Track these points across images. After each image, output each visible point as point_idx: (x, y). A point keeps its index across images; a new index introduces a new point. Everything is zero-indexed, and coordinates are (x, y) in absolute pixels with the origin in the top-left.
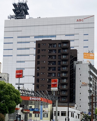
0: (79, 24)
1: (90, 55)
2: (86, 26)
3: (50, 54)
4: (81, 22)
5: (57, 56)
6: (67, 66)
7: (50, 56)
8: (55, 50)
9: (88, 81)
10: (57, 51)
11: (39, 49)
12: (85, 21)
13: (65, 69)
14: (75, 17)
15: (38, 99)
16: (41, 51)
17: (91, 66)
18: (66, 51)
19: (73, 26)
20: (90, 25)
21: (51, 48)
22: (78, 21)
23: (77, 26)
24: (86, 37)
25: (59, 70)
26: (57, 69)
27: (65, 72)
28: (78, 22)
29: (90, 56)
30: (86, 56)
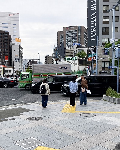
0: (10, 17)
1: (18, 40)
2: (14, 19)
5: (2, 40)
6: (8, 46)
9: (18, 54)
12: (14, 16)
13: (6, 47)
14: (8, 13)
17: (20, 46)
18: (7, 38)
19: (7, 18)
20: (17, 19)
22: (10, 15)
23: (9, 19)
24: (15, 26)
25: (4, 48)
26: (2, 47)
27: (7, 49)
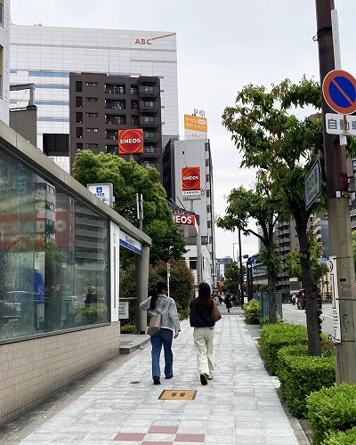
0: (141, 50)
1: (196, 121)
2: (158, 56)
3: (110, 111)
4: (146, 46)
5: (128, 118)
7: (109, 116)
8: (123, 101)
10: (128, 103)
11: (79, 94)
12: (156, 44)
14: (130, 32)
15: (184, 220)
16: (84, 100)
18: (151, 104)
19: (126, 54)
21: (111, 95)
22: (137, 42)
23: (137, 55)
28: (138, 46)
29: (198, 124)
30: (189, 122)
